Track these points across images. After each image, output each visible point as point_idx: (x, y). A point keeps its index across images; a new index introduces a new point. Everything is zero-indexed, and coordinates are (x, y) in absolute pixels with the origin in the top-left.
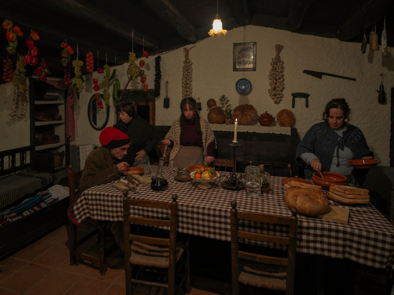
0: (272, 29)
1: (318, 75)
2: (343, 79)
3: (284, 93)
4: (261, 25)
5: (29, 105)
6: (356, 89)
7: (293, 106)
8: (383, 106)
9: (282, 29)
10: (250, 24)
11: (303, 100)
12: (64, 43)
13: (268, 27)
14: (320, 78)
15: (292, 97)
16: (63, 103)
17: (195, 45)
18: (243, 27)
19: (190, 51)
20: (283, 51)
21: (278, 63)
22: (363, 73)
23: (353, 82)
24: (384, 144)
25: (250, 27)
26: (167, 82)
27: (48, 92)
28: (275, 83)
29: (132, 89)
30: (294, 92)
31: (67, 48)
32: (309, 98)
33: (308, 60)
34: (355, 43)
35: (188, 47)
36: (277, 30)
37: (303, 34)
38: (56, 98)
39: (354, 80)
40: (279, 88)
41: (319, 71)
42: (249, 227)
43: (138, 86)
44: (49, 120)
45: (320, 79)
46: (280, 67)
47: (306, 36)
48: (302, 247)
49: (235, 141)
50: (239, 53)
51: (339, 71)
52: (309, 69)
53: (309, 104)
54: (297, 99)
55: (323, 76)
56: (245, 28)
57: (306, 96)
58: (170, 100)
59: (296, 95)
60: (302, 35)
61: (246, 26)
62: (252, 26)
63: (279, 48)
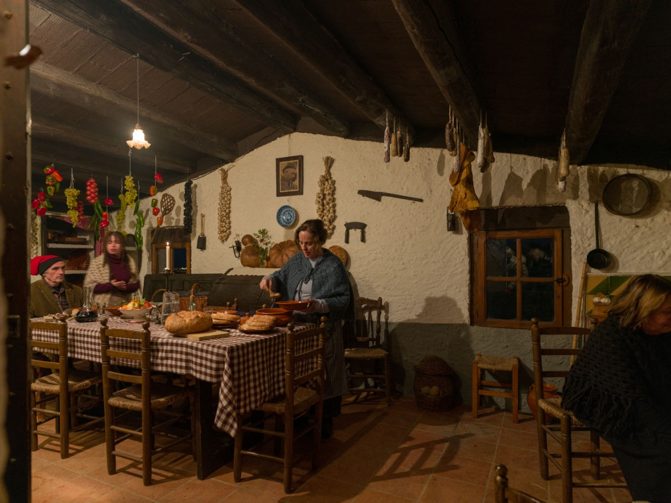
0: (322, 136)
1: (376, 196)
2: (407, 200)
3: (335, 223)
4: (308, 132)
5: (40, 248)
6: (423, 214)
7: (347, 241)
8: (458, 236)
9: (333, 136)
10: (295, 130)
11: (359, 231)
12: (48, 168)
13: (316, 134)
14: (379, 200)
15: (345, 229)
16: (92, 247)
17: (234, 164)
18: (287, 136)
19: (229, 173)
20: (335, 165)
21: (326, 182)
22: (431, 191)
23: (420, 203)
24: (460, 291)
25: (296, 135)
26: (203, 216)
27: (79, 235)
28: (321, 210)
29: (167, 227)
30: (348, 221)
31: (53, 175)
32: (366, 229)
33: (365, 176)
34: (421, 148)
35: (226, 167)
36: (327, 136)
37: (358, 140)
38: (84, 242)
39: (421, 200)
40: (328, 216)
41: (377, 191)
42: (123, 347)
43: (172, 223)
44: (73, 269)
45: (379, 202)
46: (328, 188)
47: (362, 143)
48: (157, 365)
49: (167, 268)
50: (283, 171)
51: (402, 189)
52: (366, 189)
53: (367, 237)
54: (352, 231)
55: (383, 197)
56: (290, 136)
57: (362, 227)
58: (207, 239)
59: (349, 226)
60: (356, 141)
61: (291, 135)
62: (298, 133)
63: (329, 162)
